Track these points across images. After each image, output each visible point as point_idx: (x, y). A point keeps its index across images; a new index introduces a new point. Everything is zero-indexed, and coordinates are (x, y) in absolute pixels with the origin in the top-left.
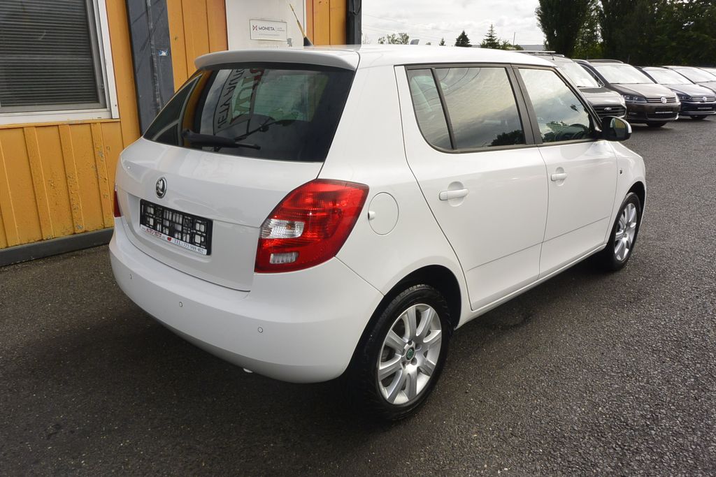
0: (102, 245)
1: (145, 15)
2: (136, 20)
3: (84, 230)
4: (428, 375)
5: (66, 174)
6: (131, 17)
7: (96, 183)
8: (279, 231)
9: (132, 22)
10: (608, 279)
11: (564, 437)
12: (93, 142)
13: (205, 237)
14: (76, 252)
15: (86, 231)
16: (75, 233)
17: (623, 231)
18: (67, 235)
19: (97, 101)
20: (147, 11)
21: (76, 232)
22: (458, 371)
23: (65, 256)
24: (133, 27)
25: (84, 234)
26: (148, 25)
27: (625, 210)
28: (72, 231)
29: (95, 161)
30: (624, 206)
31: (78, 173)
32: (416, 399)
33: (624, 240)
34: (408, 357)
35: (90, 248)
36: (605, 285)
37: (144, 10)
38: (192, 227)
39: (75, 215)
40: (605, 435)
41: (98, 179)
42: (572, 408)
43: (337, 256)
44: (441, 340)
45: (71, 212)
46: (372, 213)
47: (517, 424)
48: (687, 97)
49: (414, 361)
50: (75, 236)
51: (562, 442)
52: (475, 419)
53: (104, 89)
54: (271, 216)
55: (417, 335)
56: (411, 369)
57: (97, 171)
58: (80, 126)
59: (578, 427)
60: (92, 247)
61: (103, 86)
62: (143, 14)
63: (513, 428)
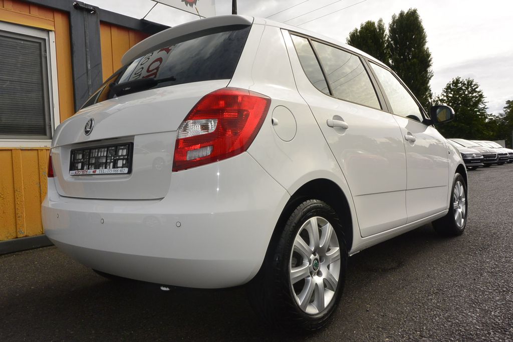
0: (40, 248)
1: (86, 75)
2: (79, 78)
3: (25, 235)
4: (333, 290)
5: (14, 188)
6: (75, 76)
7: (39, 196)
8: (195, 129)
9: (75, 78)
10: (455, 240)
11: (471, 334)
12: (39, 163)
13: (127, 159)
14: (16, 253)
15: (26, 236)
16: (17, 238)
17: (457, 202)
18: (10, 239)
19: (45, 134)
20: (87, 72)
21: (18, 236)
22: (355, 298)
23: (6, 255)
24: (76, 82)
25: (24, 238)
26: (88, 82)
27: (456, 187)
28: (14, 235)
29: (39, 179)
30: (455, 184)
31: (25, 188)
32: (325, 312)
33: (460, 210)
34: (315, 268)
35: (29, 250)
36: (454, 243)
37: (85, 71)
38: (116, 154)
39: (19, 222)
40: (507, 330)
41: (40, 194)
42: (467, 315)
43: (248, 150)
44: (339, 257)
45: (16, 220)
46: (275, 120)
47: (423, 328)
48: (464, 154)
49: (319, 274)
50: (17, 239)
51: (471, 338)
52: (382, 328)
53: (51, 125)
54: (187, 118)
55: (320, 246)
56: (318, 280)
57: (40, 187)
58: (30, 151)
59: (480, 327)
60: (31, 249)
61: (50, 123)
62: (84, 74)
63: (421, 331)
